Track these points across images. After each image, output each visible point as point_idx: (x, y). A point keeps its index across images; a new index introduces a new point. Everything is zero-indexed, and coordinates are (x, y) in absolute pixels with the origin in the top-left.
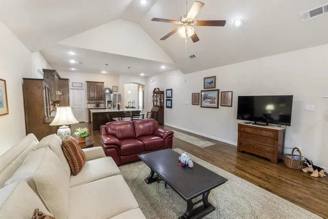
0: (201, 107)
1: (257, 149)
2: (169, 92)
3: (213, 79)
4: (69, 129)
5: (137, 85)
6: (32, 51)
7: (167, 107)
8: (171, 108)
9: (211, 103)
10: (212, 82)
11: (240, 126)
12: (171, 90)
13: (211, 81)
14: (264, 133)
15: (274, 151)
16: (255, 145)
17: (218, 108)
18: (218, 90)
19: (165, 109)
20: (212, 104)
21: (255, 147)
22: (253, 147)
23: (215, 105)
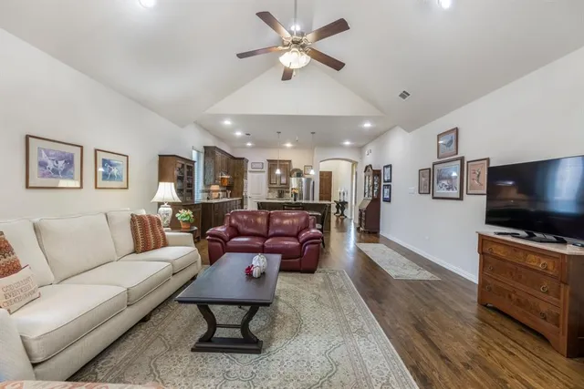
0: (434, 198)
1: (519, 303)
2: (387, 170)
3: (453, 134)
4: (171, 209)
5: (351, 164)
6: (183, 126)
7: (385, 200)
8: (390, 201)
9: (448, 189)
10: (451, 141)
11: (483, 240)
12: (390, 166)
13: (450, 139)
14: (533, 261)
15: (558, 315)
16: (515, 292)
17: (461, 198)
18: (462, 159)
19: (383, 204)
20: (451, 191)
21: (513, 295)
22: (510, 297)
23: (455, 193)
